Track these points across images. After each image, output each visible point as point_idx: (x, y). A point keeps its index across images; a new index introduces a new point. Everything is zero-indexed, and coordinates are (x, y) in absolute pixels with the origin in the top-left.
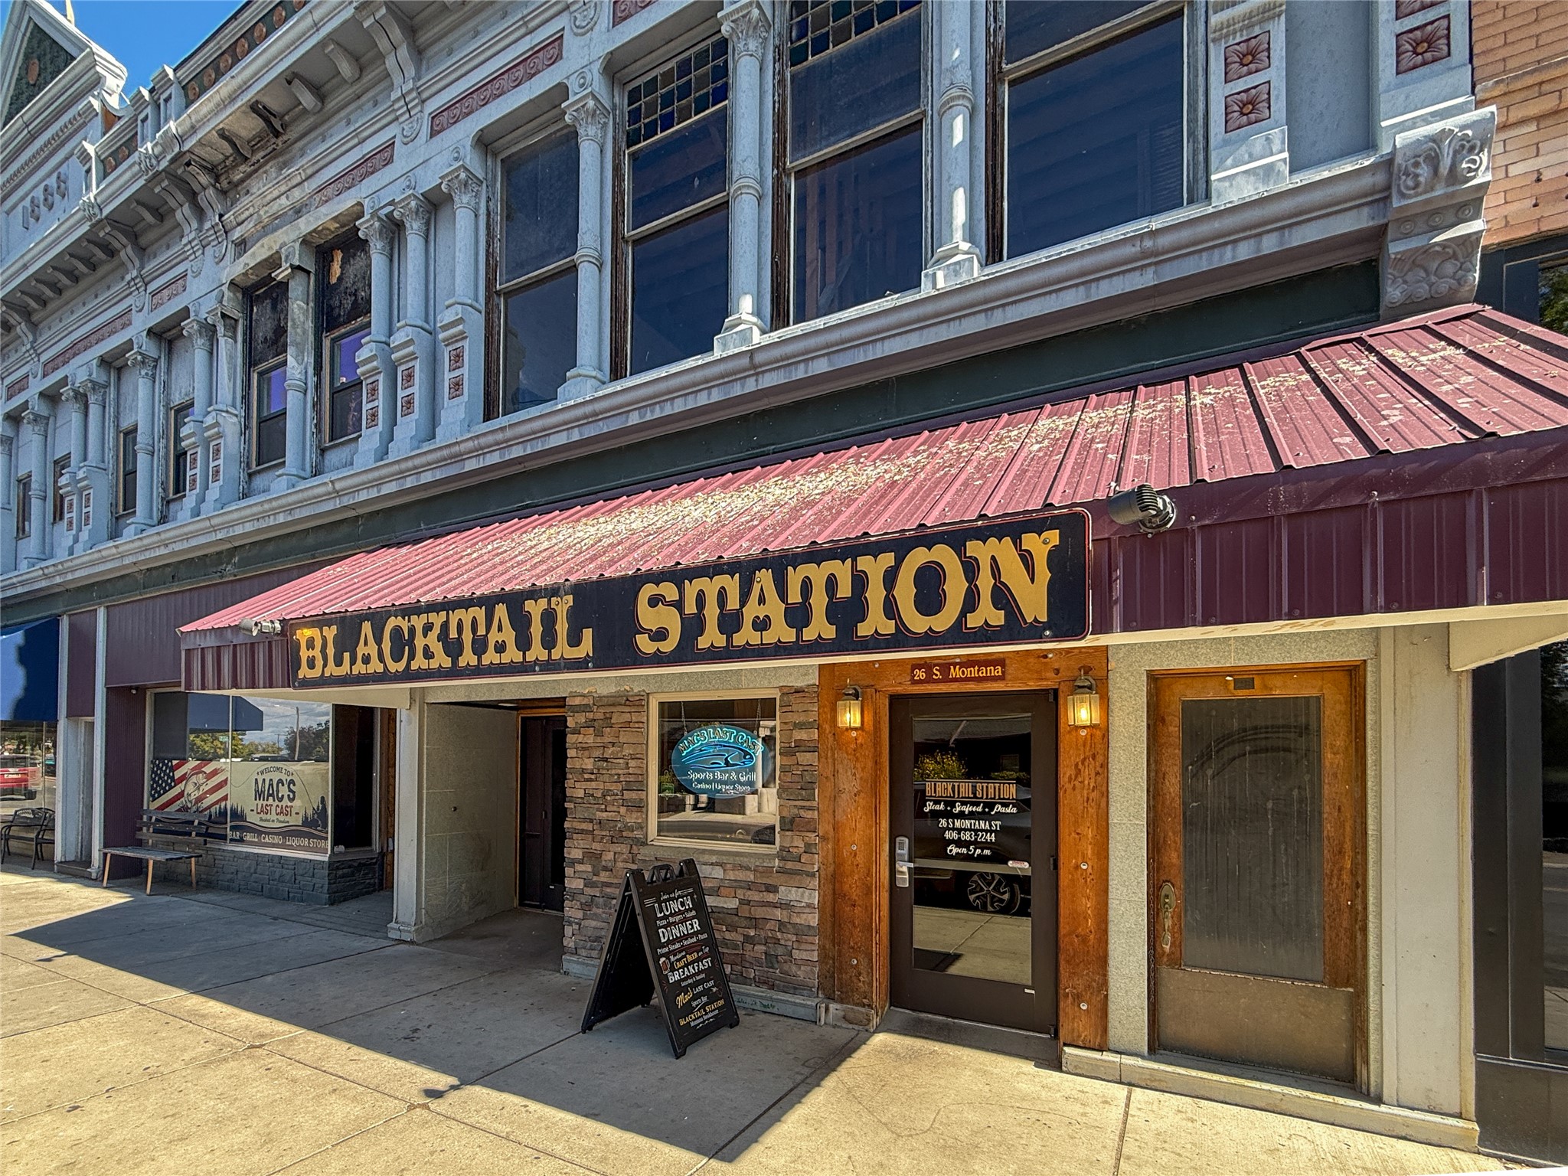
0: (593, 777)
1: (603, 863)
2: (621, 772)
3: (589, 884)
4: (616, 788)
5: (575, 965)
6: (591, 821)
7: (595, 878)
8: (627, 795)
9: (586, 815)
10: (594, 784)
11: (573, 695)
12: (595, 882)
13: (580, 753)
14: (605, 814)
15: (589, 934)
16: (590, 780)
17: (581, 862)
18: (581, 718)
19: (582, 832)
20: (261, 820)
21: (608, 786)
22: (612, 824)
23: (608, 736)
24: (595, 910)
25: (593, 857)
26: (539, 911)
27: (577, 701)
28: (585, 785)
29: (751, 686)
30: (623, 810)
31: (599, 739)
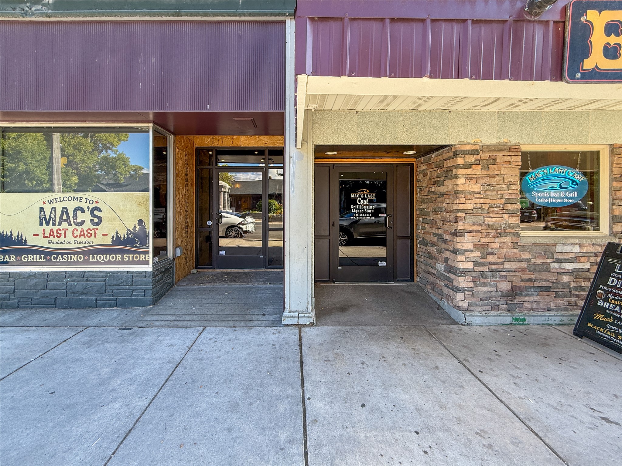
0: (482, 196)
1: (490, 250)
2: (505, 192)
3: (476, 264)
4: (500, 202)
5: (476, 318)
6: (480, 224)
7: (482, 260)
8: (509, 207)
9: (474, 221)
10: (482, 201)
11: (460, 143)
12: (481, 263)
13: (468, 182)
14: (494, 220)
15: (481, 296)
16: (480, 198)
17: (472, 251)
18: (471, 159)
19: (471, 231)
20: (50, 242)
21: (494, 202)
22: (497, 225)
23: (494, 169)
24: (482, 281)
25: (480, 246)
26: (332, 284)
27: (468, 147)
28: (473, 201)
29: (595, 143)
30: (506, 216)
31: (485, 172)
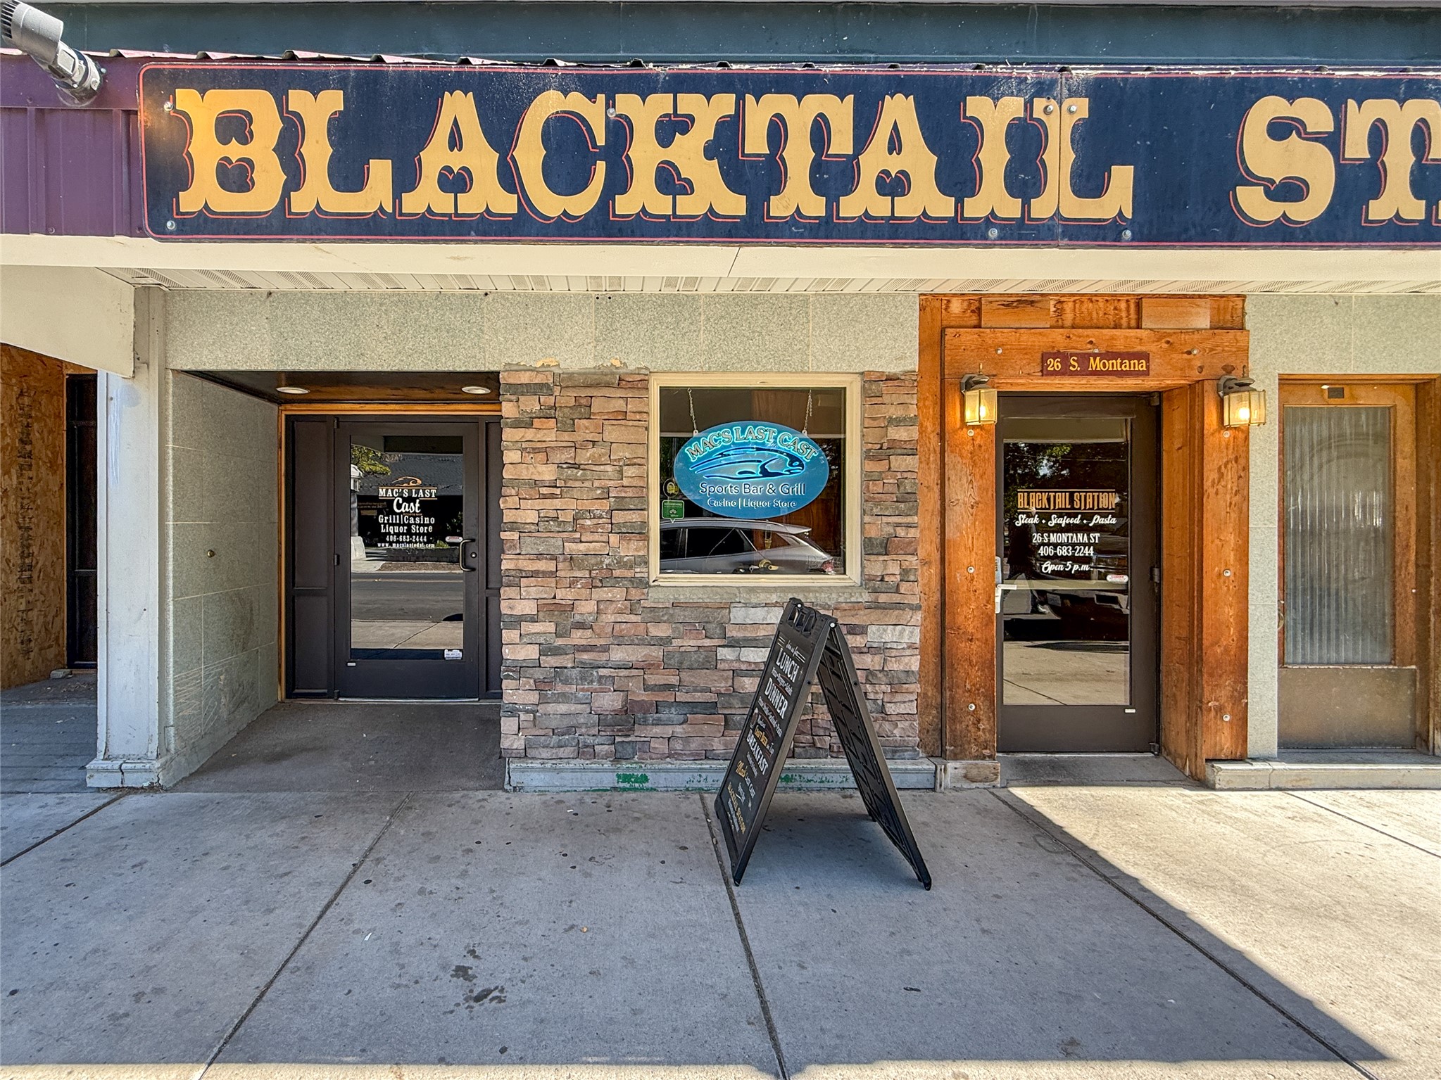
0: (558, 491)
1: (577, 618)
2: (610, 483)
3: (546, 650)
4: (601, 507)
5: (534, 775)
6: (554, 558)
7: (560, 642)
8: (619, 517)
9: (541, 549)
10: (557, 503)
11: (512, 369)
12: (559, 648)
13: (528, 459)
14: (582, 547)
15: (554, 724)
16: (553, 496)
17: (533, 619)
18: (531, 404)
19: (535, 574)
21: (587, 505)
22: (593, 560)
23: (585, 429)
24: (560, 688)
25: (552, 609)
26: (331, 702)
27: (525, 378)
28: (538, 504)
29: (823, 369)
30: (614, 539)
31: (566, 436)
